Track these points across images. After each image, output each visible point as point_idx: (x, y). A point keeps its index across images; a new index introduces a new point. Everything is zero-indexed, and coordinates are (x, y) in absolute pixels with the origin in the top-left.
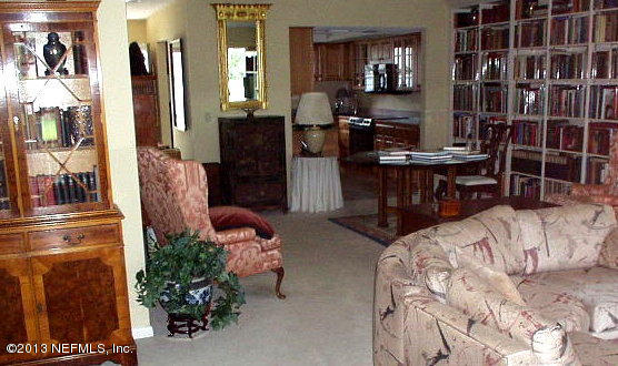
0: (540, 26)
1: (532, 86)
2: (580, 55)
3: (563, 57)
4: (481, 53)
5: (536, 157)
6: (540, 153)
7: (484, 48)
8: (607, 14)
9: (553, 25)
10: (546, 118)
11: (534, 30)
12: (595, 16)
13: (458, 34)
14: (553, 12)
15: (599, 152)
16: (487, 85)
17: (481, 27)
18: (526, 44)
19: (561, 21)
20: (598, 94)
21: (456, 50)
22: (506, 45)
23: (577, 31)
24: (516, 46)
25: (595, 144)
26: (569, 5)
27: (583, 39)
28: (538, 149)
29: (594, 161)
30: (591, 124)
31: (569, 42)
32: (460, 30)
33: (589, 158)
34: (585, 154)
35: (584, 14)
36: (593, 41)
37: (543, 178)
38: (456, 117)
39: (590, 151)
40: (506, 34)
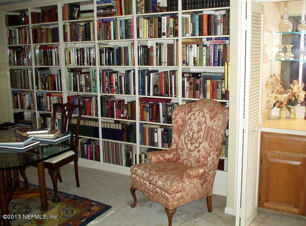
0: (87, 25)
1: (83, 71)
2: (126, 49)
3: (111, 49)
4: (32, 45)
5: (93, 124)
6: (97, 120)
7: (35, 42)
8: (147, 18)
9: (100, 26)
10: (99, 94)
11: (81, 29)
12: (138, 19)
13: (11, 31)
14: (98, 15)
15: (151, 120)
16: (40, 69)
17: (31, 25)
18: (75, 38)
19: (107, 23)
20: (146, 77)
21: (9, 44)
22: (56, 39)
23: (120, 30)
24: (65, 40)
25: (147, 115)
26: (113, 10)
27: (128, 35)
28: (94, 117)
29: (147, 127)
30: (140, 99)
31: (115, 39)
32: (10, 28)
33: (141, 125)
34: (138, 121)
35: (128, 17)
36: (138, 37)
37: (101, 139)
38: (15, 94)
39: (142, 118)
40: (55, 31)
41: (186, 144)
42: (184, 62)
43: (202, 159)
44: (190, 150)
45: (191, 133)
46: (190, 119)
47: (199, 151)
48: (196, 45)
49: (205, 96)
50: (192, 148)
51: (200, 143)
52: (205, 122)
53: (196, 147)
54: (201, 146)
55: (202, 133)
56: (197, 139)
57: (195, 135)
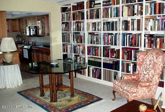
0: (98, 11)
1: (95, 34)
2: (116, 22)
3: (109, 23)
4: (72, 21)
5: (99, 60)
6: (101, 59)
7: (74, 20)
8: (128, 6)
9: (104, 11)
10: (102, 46)
11: (95, 13)
12: (122, 7)
13: (63, 15)
14: (103, 6)
15: (127, 59)
16: (75, 33)
17: (72, 12)
18: (92, 18)
19: (107, 9)
20: (126, 37)
21: (62, 21)
22: (83, 18)
23: (114, 13)
24: (87, 18)
25: (126, 57)
26: (110, 3)
27: (117, 15)
28: (99, 57)
29: (125, 63)
30: (122, 48)
31: (111, 17)
32: (63, 13)
33: (122, 61)
34: (121, 60)
35: (118, 6)
36: (122, 16)
37: (102, 68)
38: (64, 45)
39: (123, 58)
40: (83, 14)
41: (143, 71)
42: (145, 29)
43: (150, 79)
44: (145, 74)
45: (146, 66)
46: (146, 58)
47: (149, 75)
48: (152, 20)
49: (156, 47)
50: (146, 73)
51: (150, 71)
52: (153, 60)
53: (147, 73)
54: (150, 72)
55: (151, 66)
56: (149, 69)
57: (148, 67)
